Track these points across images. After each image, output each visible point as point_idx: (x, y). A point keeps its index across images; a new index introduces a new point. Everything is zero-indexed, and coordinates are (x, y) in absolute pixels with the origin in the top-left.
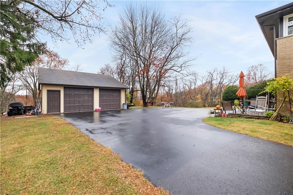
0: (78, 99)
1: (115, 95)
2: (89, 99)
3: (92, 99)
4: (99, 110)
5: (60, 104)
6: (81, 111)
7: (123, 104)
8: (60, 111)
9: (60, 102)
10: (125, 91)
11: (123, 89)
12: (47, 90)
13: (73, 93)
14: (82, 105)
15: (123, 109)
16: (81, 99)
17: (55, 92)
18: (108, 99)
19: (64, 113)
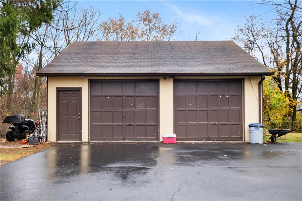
0: (121, 109)
1: (223, 96)
2: (148, 109)
3: (155, 109)
4: (171, 141)
5: (80, 120)
6: (129, 140)
7: (250, 126)
8: (80, 138)
9: (80, 115)
10: (260, 83)
11: (251, 76)
12: (57, 88)
13: (111, 94)
14: (130, 125)
15: (249, 143)
16: (127, 109)
17: (72, 92)
18: (200, 108)
19: (89, 143)
